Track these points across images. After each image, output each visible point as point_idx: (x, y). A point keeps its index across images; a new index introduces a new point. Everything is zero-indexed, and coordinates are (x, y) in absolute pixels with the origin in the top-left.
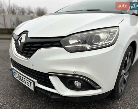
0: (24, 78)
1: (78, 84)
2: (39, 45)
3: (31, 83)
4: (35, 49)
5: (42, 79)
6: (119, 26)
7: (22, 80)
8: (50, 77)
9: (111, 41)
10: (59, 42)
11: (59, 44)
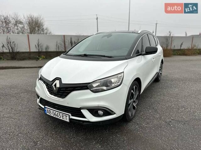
0: (59, 114)
1: (101, 112)
2: (72, 89)
3: (66, 116)
4: (69, 92)
5: (75, 112)
6: (123, 72)
7: (57, 115)
8: (82, 110)
9: (119, 83)
10: (87, 86)
11: (87, 88)
